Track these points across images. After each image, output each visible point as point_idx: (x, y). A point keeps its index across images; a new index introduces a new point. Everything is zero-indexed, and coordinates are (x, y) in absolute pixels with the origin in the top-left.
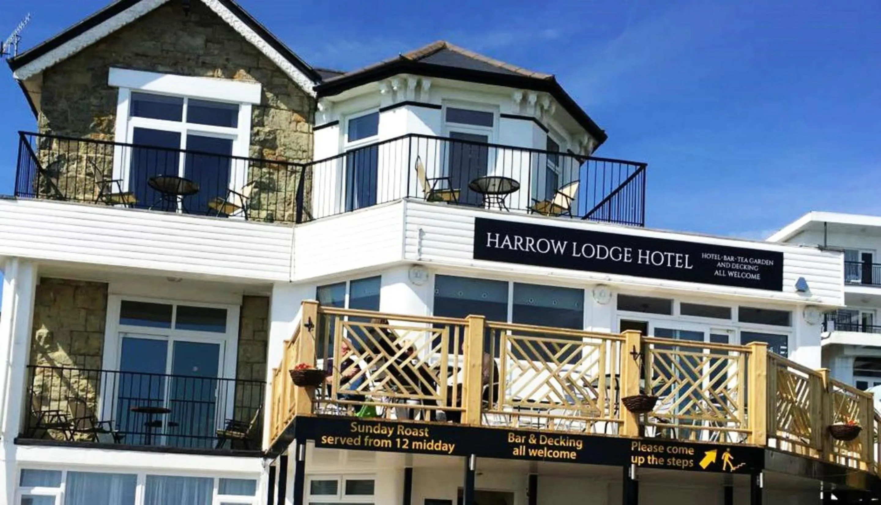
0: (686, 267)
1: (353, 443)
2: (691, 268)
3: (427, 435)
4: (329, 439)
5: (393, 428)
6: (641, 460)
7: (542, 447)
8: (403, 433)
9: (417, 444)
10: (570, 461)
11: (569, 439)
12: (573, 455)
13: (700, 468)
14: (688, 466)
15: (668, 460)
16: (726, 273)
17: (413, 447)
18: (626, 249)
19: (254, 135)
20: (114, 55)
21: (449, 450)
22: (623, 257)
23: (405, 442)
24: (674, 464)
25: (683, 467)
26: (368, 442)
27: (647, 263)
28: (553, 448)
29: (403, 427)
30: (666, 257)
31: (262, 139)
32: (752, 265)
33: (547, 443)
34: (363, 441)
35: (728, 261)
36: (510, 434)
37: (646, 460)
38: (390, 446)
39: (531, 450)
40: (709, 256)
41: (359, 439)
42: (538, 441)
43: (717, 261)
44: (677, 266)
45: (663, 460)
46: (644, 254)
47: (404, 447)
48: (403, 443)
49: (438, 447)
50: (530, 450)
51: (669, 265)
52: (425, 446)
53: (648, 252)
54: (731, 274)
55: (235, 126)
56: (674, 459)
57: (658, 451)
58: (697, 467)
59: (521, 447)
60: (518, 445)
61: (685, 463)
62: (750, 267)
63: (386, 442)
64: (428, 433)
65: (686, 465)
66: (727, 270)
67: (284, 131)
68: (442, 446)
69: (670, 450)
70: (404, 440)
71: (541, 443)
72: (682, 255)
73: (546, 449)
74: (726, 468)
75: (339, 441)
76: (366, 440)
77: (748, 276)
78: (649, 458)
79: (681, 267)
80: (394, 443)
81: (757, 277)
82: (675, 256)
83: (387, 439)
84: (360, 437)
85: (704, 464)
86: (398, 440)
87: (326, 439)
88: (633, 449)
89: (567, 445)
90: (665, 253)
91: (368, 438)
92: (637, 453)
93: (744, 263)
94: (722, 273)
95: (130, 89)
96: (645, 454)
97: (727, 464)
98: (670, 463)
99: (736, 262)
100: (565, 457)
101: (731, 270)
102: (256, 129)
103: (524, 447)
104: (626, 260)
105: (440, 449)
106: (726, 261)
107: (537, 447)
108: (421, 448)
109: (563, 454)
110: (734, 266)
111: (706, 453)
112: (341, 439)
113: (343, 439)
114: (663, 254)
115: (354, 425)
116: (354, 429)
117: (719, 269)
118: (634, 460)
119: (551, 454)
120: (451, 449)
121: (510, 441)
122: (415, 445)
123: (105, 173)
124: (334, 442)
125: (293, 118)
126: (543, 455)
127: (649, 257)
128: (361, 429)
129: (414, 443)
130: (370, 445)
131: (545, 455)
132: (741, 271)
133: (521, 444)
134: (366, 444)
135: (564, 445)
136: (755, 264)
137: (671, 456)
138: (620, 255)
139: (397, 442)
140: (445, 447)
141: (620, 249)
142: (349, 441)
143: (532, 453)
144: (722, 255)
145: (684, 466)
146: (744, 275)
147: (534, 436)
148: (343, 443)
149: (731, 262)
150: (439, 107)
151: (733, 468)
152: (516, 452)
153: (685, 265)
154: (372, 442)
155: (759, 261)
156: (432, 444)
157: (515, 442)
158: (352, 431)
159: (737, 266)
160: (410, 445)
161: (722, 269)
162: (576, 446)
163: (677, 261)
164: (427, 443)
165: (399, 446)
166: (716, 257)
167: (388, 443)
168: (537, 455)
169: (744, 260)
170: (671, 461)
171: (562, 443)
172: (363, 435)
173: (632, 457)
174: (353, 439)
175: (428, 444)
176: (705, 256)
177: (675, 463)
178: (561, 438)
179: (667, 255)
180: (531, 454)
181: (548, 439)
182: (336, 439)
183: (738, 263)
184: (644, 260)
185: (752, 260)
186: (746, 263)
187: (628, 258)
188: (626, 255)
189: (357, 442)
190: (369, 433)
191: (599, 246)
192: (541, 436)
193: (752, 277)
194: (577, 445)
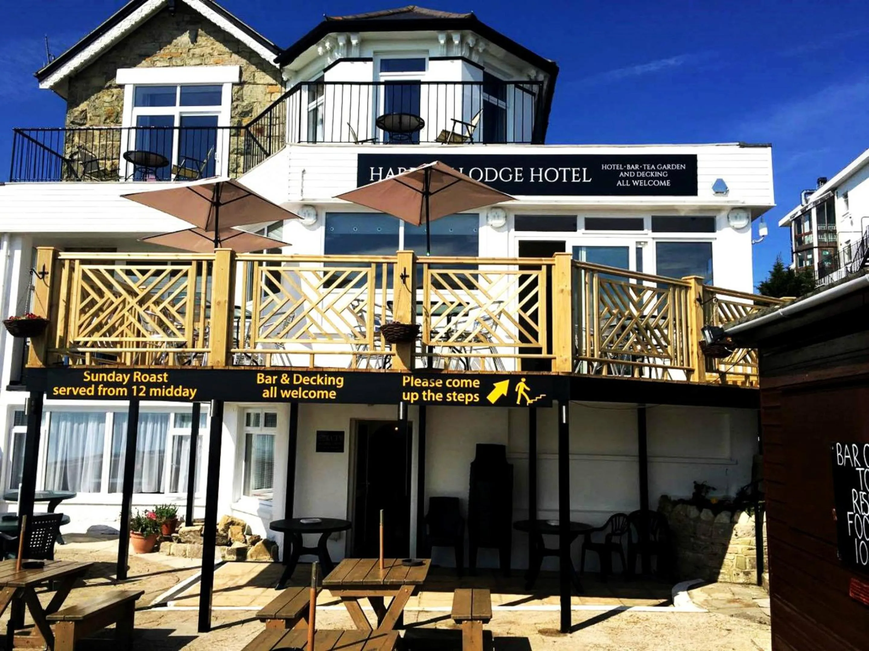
0: (585, 180)
1: (86, 393)
2: (590, 181)
3: (166, 381)
4: (60, 391)
5: (129, 375)
6: (415, 396)
7: (296, 387)
8: (140, 380)
9: (155, 390)
10: (329, 401)
11: (328, 377)
12: (332, 395)
13: (489, 403)
14: (473, 401)
15: (448, 395)
16: (630, 183)
17: (151, 394)
18: (517, 169)
19: (234, 108)
20: (122, 59)
21: (190, 395)
22: (514, 178)
23: (142, 389)
24: (455, 400)
25: (467, 403)
26: (102, 391)
27: (541, 180)
28: (309, 387)
29: (140, 374)
30: (561, 173)
31: (240, 111)
32: (660, 171)
33: (302, 382)
34: (96, 391)
35: (633, 170)
36: (259, 375)
37: (421, 396)
38: (126, 394)
39: (284, 392)
40: (609, 167)
41: (93, 389)
42: (291, 381)
43: (620, 171)
44: (574, 181)
45: (441, 396)
46: (536, 172)
47: (141, 394)
48: (139, 391)
49: (178, 392)
50: (282, 391)
51: (565, 180)
52: (165, 392)
53: (541, 169)
54: (635, 183)
55: (220, 104)
56: (454, 394)
57: (435, 386)
58: (484, 402)
59: (272, 388)
60: (268, 387)
61: (468, 398)
62: (658, 174)
63: (122, 390)
64: (167, 379)
65: (471, 400)
66: (630, 179)
67: (260, 102)
68: (183, 391)
69: (450, 383)
70: (141, 387)
71: (295, 383)
72: (579, 169)
73: (300, 389)
74: (520, 402)
75: (71, 391)
76: (100, 388)
77: (656, 183)
78: (424, 393)
79: (579, 181)
80: (130, 391)
81: (667, 183)
82: (572, 170)
83: (123, 387)
84: (93, 386)
85: (493, 397)
86: (135, 387)
87: (58, 390)
88: (404, 385)
89: (326, 383)
90: (560, 169)
91: (102, 387)
92: (409, 388)
93: (650, 171)
94: (625, 183)
95: (134, 84)
96: (420, 390)
97: (522, 395)
98: (450, 399)
99: (641, 170)
100: (323, 397)
101: (636, 178)
102: (235, 104)
103: (276, 388)
104: (516, 180)
105: (180, 395)
106: (630, 171)
107: (291, 387)
108: (160, 395)
109: (321, 394)
110: (639, 174)
111: (495, 384)
112: (73, 389)
113: (75, 389)
114: (558, 170)
115: (87, 374)
116: (87, 378)
117: (621, 179)
118: (406, 397)
119: (307, 394)
120: (193, 395)
121: (258, 382)
122: (153, 392)
123: (114, 157)
124: (66, 392)
125: (268, 91)
126: (298, 395)
127: (543, 175)
128: (95, 378)
129: (151, 390)
130: (104, 394)
131: (300, 397)
132: (647, 179)
133: (272, 385)
134: (99, 394)
135: (322, 383)
136: (665, 170)
137: (452, 390)
138: (511, 176)
139: (133, 389)
140: (187, 392)
141: (510, 169)
142: (82, 391)
143: (285, 394)
144: (624, 164)
145: (467, 400)
146: (651, 183)
147: (286, 375)
148: (75, 393)
149: (635, 171)
150: (370, 60)
151: (529, 401)
152: (266, 394)
153: (582, 179)
154: (106, 391)
155: (669, 166)
156: (172, 390)
157: (264, 383)
158: (85, 380)
159: (642, 174)
160: (147, 392)
161: (626, 178)
162: (336, 384)
163: (574, 175)
164: (166, 389)
165: (135, 394)
166: (618, 167)
167: (124, 392)
168: (290, 396)
169: (651, 166)
170: (452, 396)
171: (319, 381)
172: (97, 384)
173: (404, 394)
174: (86, 389)
175: (168, 390)
176: (605, 167)
177: (456, 397)
178: (318, 376)
179: (563, 171)
180: (283, 396)
181: (303, 377)
182: (69, 389)
183: (644, 170)
184: (536, 178)
185: (659, 167)
186: (653, 170)
187: (519, 178)
188: (517, 175)
189: (90, 391)
190: (103, 382)
191: (487, 169)
192: (295, 375)
193: (660, 183)
194: (338, 383)
